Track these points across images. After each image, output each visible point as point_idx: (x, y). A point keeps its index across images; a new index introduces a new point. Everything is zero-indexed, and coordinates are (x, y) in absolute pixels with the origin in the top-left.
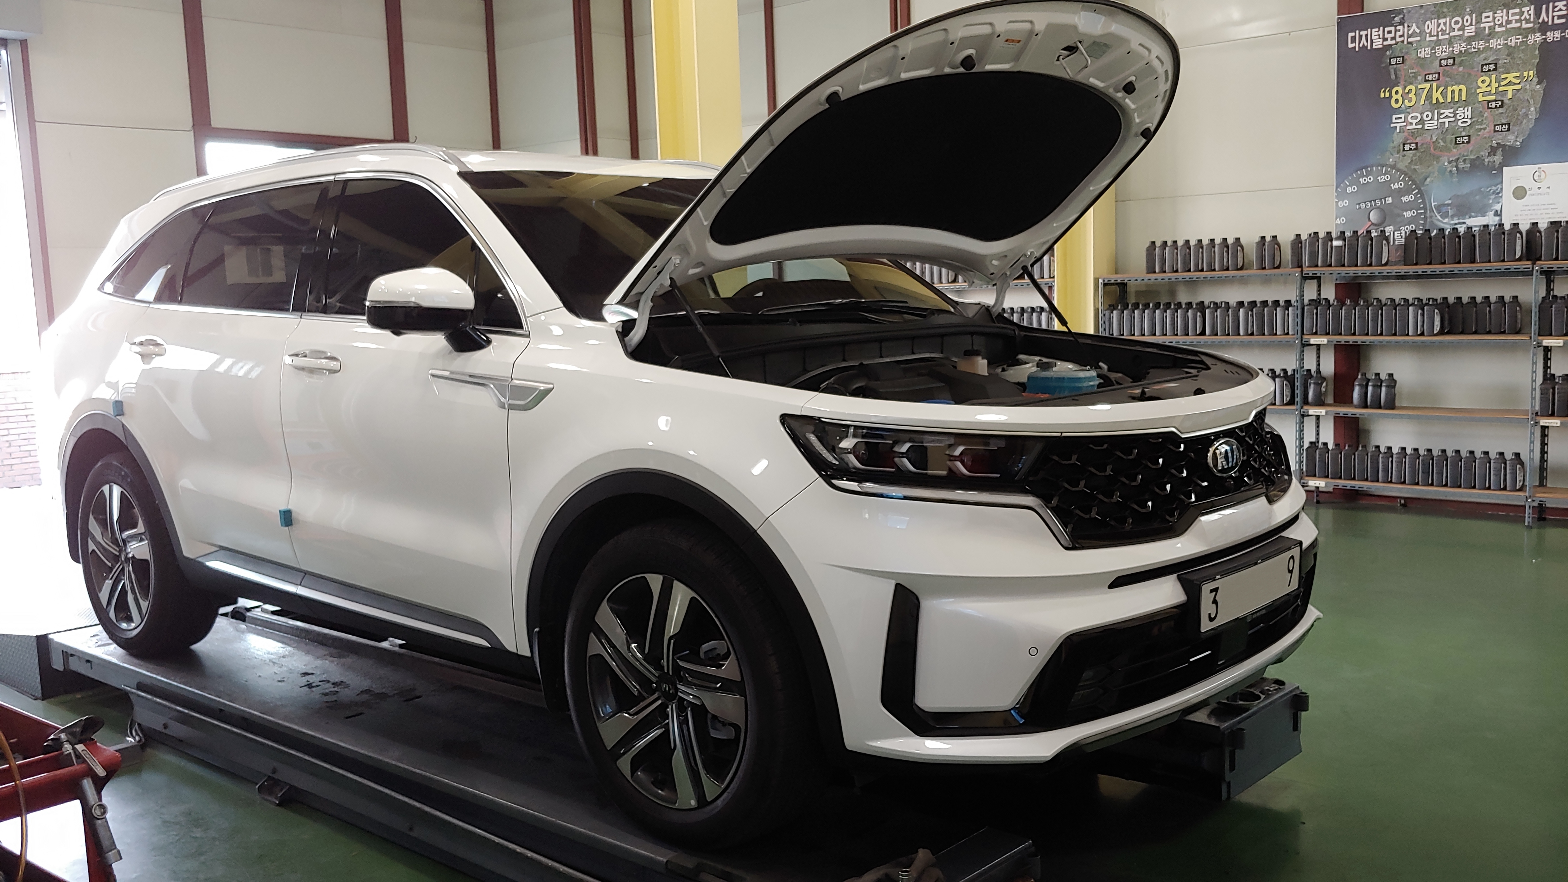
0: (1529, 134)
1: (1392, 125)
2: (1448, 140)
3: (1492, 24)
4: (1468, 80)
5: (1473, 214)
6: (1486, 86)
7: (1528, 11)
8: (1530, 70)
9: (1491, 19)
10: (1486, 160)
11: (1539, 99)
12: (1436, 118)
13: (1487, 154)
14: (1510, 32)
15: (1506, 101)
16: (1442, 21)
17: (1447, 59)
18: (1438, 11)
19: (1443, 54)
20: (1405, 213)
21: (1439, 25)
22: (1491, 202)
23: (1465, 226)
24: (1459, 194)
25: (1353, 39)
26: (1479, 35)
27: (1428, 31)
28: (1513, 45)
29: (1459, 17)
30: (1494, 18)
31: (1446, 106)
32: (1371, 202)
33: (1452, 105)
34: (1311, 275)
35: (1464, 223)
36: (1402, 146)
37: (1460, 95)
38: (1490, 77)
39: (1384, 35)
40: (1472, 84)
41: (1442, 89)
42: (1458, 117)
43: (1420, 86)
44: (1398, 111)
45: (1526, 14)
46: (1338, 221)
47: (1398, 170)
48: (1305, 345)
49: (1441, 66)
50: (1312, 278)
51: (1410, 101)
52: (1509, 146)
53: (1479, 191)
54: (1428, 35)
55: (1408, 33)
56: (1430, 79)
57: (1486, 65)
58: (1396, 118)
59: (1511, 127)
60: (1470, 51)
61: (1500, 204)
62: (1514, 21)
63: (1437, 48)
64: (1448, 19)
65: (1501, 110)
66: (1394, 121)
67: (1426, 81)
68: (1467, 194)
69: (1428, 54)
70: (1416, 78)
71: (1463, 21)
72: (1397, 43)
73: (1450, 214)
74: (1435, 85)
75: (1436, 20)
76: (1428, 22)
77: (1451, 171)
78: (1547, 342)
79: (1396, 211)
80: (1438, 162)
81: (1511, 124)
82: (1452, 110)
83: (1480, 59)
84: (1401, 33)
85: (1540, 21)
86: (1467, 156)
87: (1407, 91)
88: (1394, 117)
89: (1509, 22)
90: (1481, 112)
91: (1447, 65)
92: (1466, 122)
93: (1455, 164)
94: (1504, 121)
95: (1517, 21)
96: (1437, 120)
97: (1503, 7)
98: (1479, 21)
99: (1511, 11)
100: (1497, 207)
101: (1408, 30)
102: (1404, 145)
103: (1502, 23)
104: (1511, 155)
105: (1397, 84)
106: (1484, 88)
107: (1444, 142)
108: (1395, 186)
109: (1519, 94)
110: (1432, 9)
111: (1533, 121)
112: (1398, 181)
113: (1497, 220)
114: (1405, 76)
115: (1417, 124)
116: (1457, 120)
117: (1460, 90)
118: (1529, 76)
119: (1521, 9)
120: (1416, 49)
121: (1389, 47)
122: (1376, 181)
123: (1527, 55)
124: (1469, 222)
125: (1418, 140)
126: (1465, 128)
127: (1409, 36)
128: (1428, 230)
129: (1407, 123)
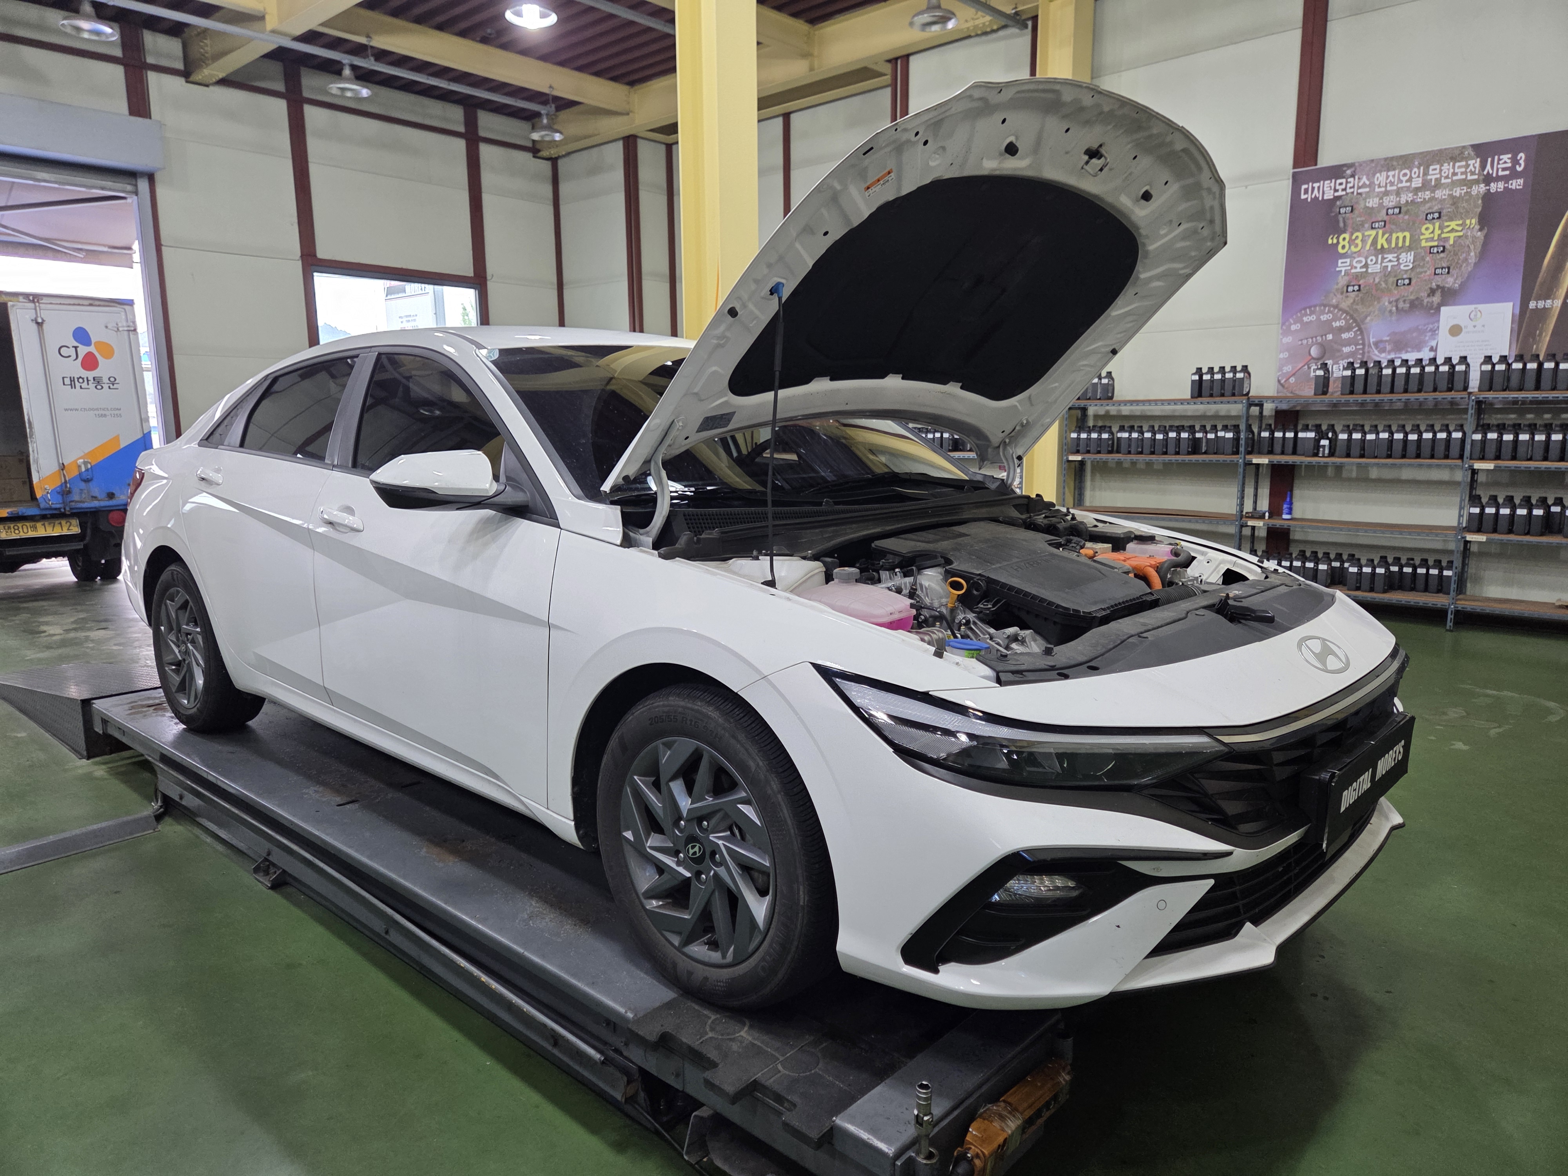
0: (1468, 278)
1: (1337, 270)
2: (1390, 282)
3: (1438, 176)
4: (1413, 227)
5: (1409, 349)
6: (1429, 233)
7: (1474, 164)
8: (1472, 218)
9: (1438, 171)
10: (1426, 301)
11: (1479, 245)
12: (1379, 261)
13: (1426, 295)
14: (1454, 184)
15: (1447, 246)
16: (1391, 173)
17: (1394, 208)
18: (1388, 164)
19: (1391, 203)
20: (1344, 349)
21: (1388, 177)
22: (1427, 338)
23: (1402, 360)
24: (1397, 331)
25: (1306, 190)
26: (1425, 186)
27: (1377, 183)
28: (1458, 195)
29: (1408, 169)
30: (1441, 170)
31: (1390, 251)
32: (1312, 338)
33: (1396, 250)
34: (1257, 402)
35: (1401, 358)
36: (1345, 288)
37: (1404, 241)
38: (1434, 224)
39: (1335, 187)
40: (1415, 231)
41: (1386, 236)
42: (1401, 261)
43: (1366, 233)
44: (1344, 256)
45: (1471, 167)
46: (1281, 356)
47: (1340, 310)
48: (1249, 463)
49: (1387, 214)
50: (1256, 405)
51: (1357, 246)
52: (1448, 288)
53: (1417, 329)
54: (1377, 187)
55: (1358, 185)
56: (1377, 226)
57: (1430, 213)
58: (1342, 263)
59: (1451, 271)
60: (1416, 201)
61: (1436, 341)
62: (1459, 174)
63: (1385, 198)
64: (1397, 171)
65: (1442, 255)
66: (1340, 265)
67: (1372, 228)
68: (1404, 331)
69: (1376, 204)
70: (1363, 226)
71: (1411, 174)
72: (1347, 194)
73: (1387, 349)
74: (1381, 232)
75: (1385, 173)
76: (1378, 175)
77: (1390, 311)
78: (1477, 465)
79: (1335, 346)
80: (1379, 302)
81: (1452, 268)
82: (1396, 255)
83: (1425, 208)
84: (1351, 185)
85: (1485, 173)
86: (1407, 297)
87: (1354, 237)
88: (1340, 261)
89: (1454, 174)
90: (1423, 256)
91: (1393, 214)
92: (1408, 266)
93: (1394, 304)
94: (1444, 265)
95: (1462, 173)
96: (1381, 264)
97: (1450, 161)
98: (1426, 173)
99: (1457, 164)
100: (1433, 344)
101: (1359, 182)
103: (1448, 175)
104: (1449, 296)
105: (1344, 232)
106: (1427, 235)
107: (1386, 284)
108: (1336, 324)
109: (1460, 241)
110: (1382, 162)
111: (1472, 265)
112: (1340, 319)
113: (1432, 355)
114: (1353, 224)
115: (1361, 268)
116: (1399, 264)
117: (1405, 237)
118: (1471, 224)
119: (1467, 162)
120: (1365, 199)
121: (1339, 197)
122: (1318, 319)
123: (1470, 204)
124: (1405, 357)
125: (1361, 282)
126: (1407, 271)
127: (1359, 188)
128: (1366, 362)
129: (1352, 267)
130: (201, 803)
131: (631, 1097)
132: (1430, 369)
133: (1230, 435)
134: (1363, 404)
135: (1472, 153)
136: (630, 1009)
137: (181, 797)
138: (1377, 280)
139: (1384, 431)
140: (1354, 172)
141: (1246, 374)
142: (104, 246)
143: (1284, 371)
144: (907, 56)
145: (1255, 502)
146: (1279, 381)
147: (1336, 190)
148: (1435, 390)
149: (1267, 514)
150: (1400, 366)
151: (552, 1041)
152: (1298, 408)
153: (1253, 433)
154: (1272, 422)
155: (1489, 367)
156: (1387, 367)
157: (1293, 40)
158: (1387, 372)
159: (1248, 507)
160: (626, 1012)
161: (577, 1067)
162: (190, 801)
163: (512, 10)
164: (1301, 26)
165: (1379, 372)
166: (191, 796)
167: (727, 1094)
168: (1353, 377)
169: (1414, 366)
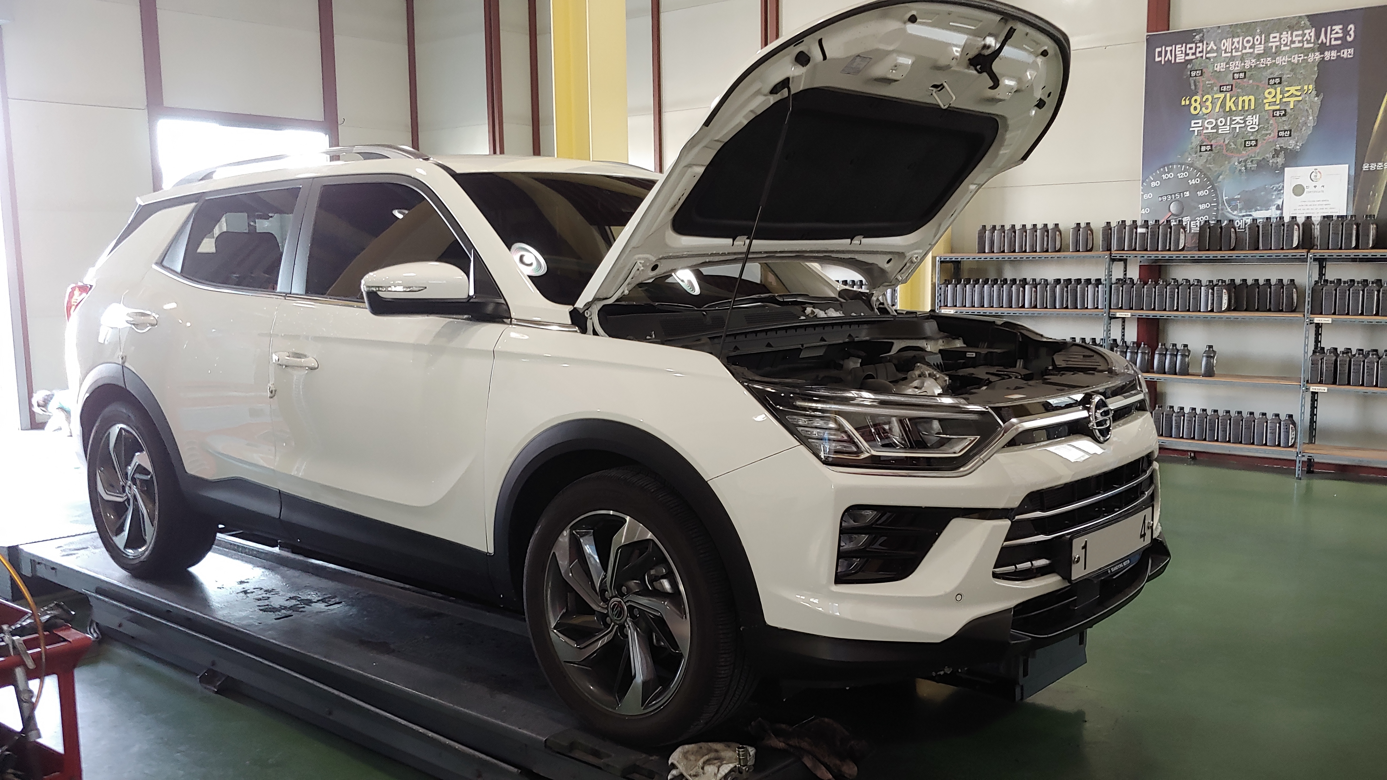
0: (1308, 141)
1: (1191, 129)
2: (1239, 144)
3: (1278, 43)
4: (1257, 92)
5: (1258, 208)
6: (1271, 96)
7: (1309, 33)
8: (1309, 84)
9: (1277, 39)
10: (1271, 161)
11: (1317, 110)
12: (1228, 124)
13: (1272, 156)
14: (1293, 51)
15: (1288, 110)
16: (1236, 40)
17: (1240, 73)
18: (1234, 31)
19: (1236, 68)
20: (1200, 206)
21: (1233, 43)
22: (1274, 197)
23: (1251, 218)
24: (1247, 190)
25: (1160, 53)
26: (1267, 52)
28: (1296, 61)
29: (1251, 36)
30: (1280, 38)
31: (1237, 113)
32: (1171, 195)
33: (1242, 112)
34: (1119, 257)
35: (1250, 215)
36: (1199, 147)
37: (1249, 105)
38: (1275, 89)
39: (1186, 51)
40: (1259, 95)
41: (1234, 99)
42: (1247, 123)
43: (1216, 96)
44: (1196, 117)
45: (1307, 36)
46: (1143, 212)
47: (1195, 168)
48: (1112, 318)
49: (1234, 78)
50: (1120, 260)
51: (1207, 108)
52: (1291, 150)
53: (1265, 189)
54: (1223, 52)
55: (1206, 50)
56: (1224, 90)
57: (1272, 78)
58: (1195, 123)
59: (1292, 133)
60: (1259, 66)
61: (1282, 200)
62: (1297, 42)
63: (1231, 63)
64: (1241, 38)
65: (1284, 118)
66: (1193, 125)
67: (1221, 91)
68: (1254, 190)
69: (1223, 68)
70: (1212, 89)
71: (1254, 41)
72: (1197, 58)
73: (1239, 208)
74: (1228, 95)
75: (1230, 39)
76: (1224, 41)
77: (1240, 170)
78: (1319, 320)
79: (1193, 204)
80: (1229, 162)
81: (1293, 130)
82: (1242, 118)
83: (1267, 74)
84: (1200, 49)
85: (1320, 42)
86: (1255, 157)
87: (1204, 100)
88: (1193, 122)
90: (1267, 119)
91: (1239, 78)
92: (1254, 128)
93: (1244, 164)
94: (1286, 128)
95: (1299, 42)
96: (1230, 125)
97: (1287, 30)
98: (1267, 41)
99: (1295, 33)
100: (1280, 202)
101: (1207, 48)
102: (1201, 146)
103: (1287, 43)
104: (1293, 158)
105: (1196, 94)
106: (1270, 99)
107: (1235, 145)
108: (1192, 182)
109: (1300, 105)
110: (1228, 29)
111: (1311, 128)
112: (1195, 178)
113: (1279, 214)
114: (1203, 86)
115: (1212, 128)
116: (1246, 126)
117: (1250, 100)
118: (1308, 90)
119: (1303, 31)
120: (1213, 63)
121: (1190, 61)
122: (1176, 177)
123: (1307, 71)
124: (1254, 215)
125: (1212, 143)
126: (1253, 133)
127: (1207, 53)
128: (1219, 220)
129: (1204, 128)
135: (1307, 24)
137: (120, 624)
162: (129, 626)
166: (131, 621)
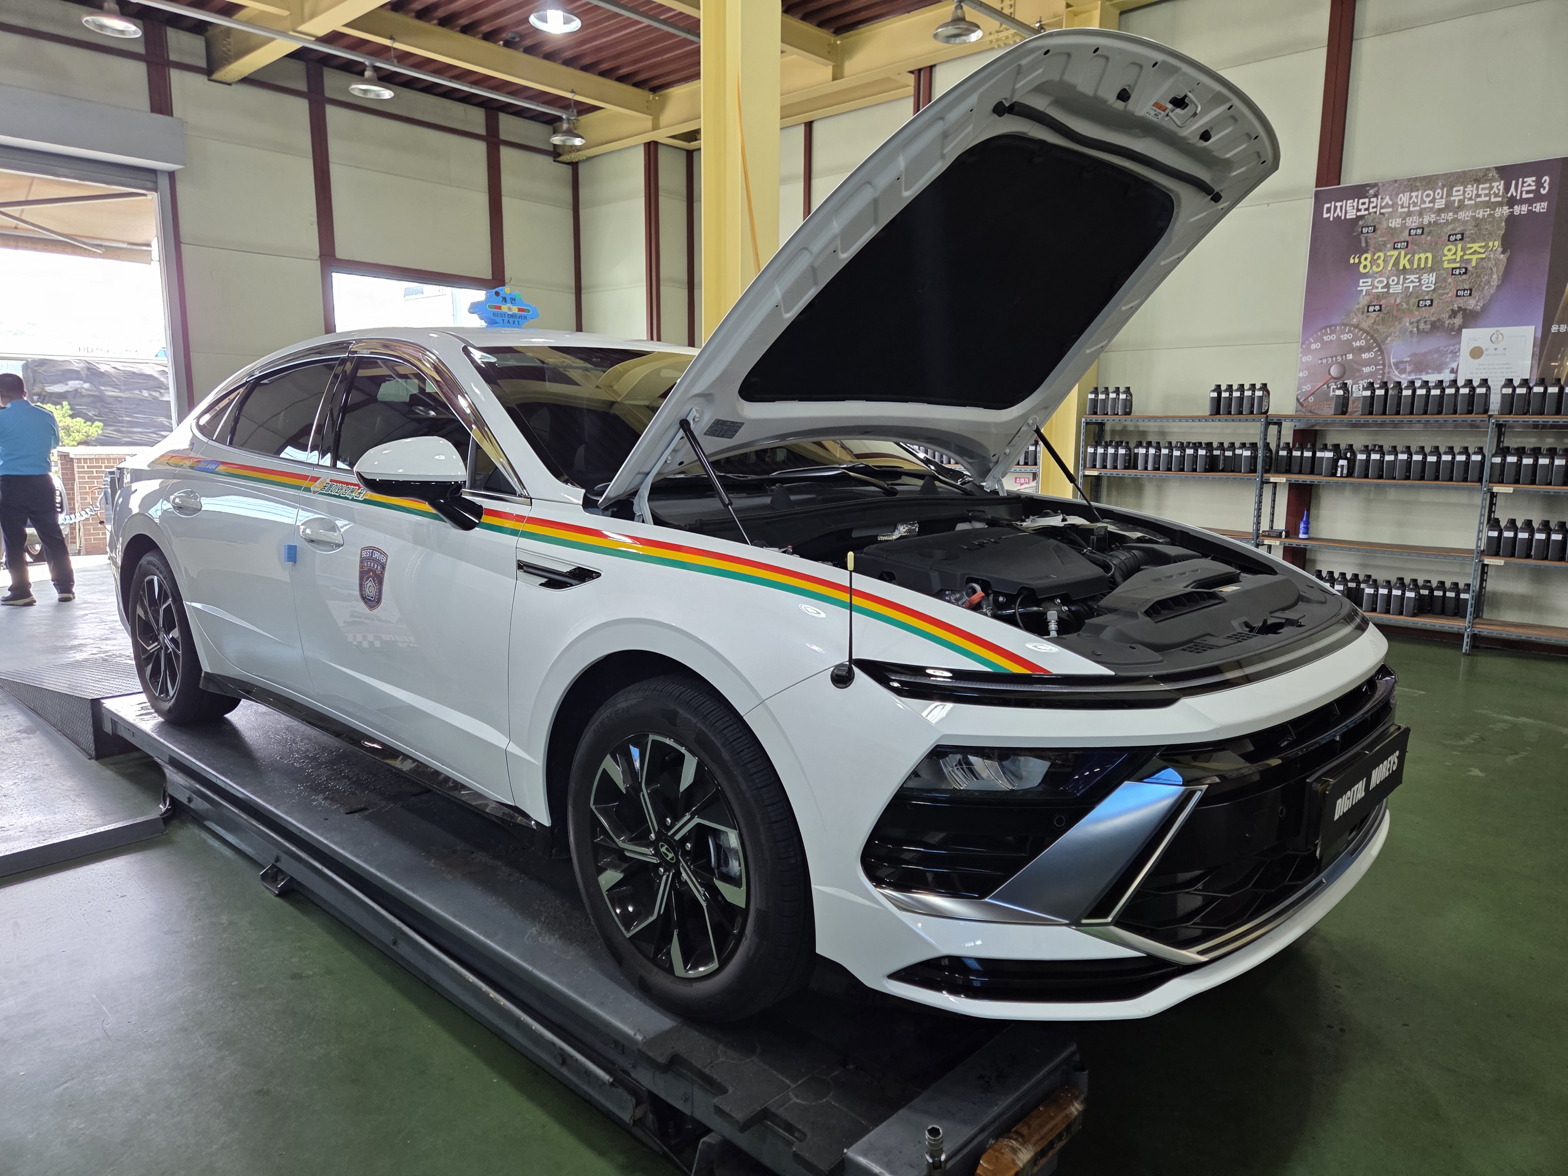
0: (1490, 300)
1: (1359, 289)
2: (1411, 303)
3: (1462, 197)
4: (1435, 248)
5: (1430, 371)
6: (1451, 255)
7: (1497, 186)
8: (1495, 240)
9: (1461, 193)
10: (1447, 322)
11: (1502, 268)
12: (1401, 282)
13: (1448, 316)
14: (1477, 206)
15: (1470, 268)
16: (1414, 194)
17: (1416, 229)
18: (1412, 184)
19: (1413, 224)
20: (1364, 369)
21: (1411, 198)
22: (1448, 360)
23: (1422, 381)
24: (1418, 352)
25: (1329, 209)
26: (1448, 207)
27: (1400, 203)
28: (1481, 217)
29: (1431, 190)
30: (1464, 192)
31: (1412, 271)
32: (1332, 357)
33: (1418, 271)
34: (1275, 421)
35: (1420, 379)
36: (1366, 308)
37: (1426, 262)
38: (1456, 246)
39: (1358, 206)
40: (1438, 252)
41: (1409, 256)
42: (1423, 282)
43: (1389, 254)
44: (1365, 276)
45: (1495, 189)
46: (1301, 375)
47: (1361, 329)
48: (1264, 482)
49: (1410, 235)
51: (1378, 266)
52: (1470, 310)
53: (1437, 351)
54: (1399, 207)
55: (1381, 205)
56: (1399, 247)
57: (1453, 235)
58: (1363, 283)
59: (1473, 292)
60: (1439, 222)
61: (1457, 363)
62: (1483, 195)
63: (1408, 218)
64: (1420, 192)
65: (1464, 277)
66: (1361, 284)
67: (1395, 248)
68: (1425, 352)
69: (1398, 224)
70: (1386, 246)
71: (1434, 194)
72: (1370, 214)
73: (1407, 370)
74: (1403, 252)
75: (1409, 193)
76: (1401, 195)
77: (1411, 332)
78: (1496, 489)
79: (1356, 366)
80: (1400, 323)
81: (1474, 290)
82: (1417, 276)
83: (1448, 230)
84: (1374, 205)
85: (1509, 195)
86: (1428, 318)
87: (1375, 257)
88: (1361, 281)
89: (1478, 196)
90: (1445, 278)
91: (1416, 235)
92: (1430, 287)
93: (1415, 325)
94: (1467, 288)
95: (1486, 195)
96: (1403, 285)
97: (1473, 182)
98: (1449, 194)
99: (1481, 186)
100: (1454, 365)
101: (1381, 202)
103: (1472, 196)
104: (1471, 318)
105: (1366, 252)
106: (1450, 256)
107: (1408, 305)
108: (1358, 344)
109: (1482, 263)
110: (1406, 183)
111: (1495, 287)
112: (1360, 339)
113: (1452, 377)
114: (1375, 244)
115: (1382, 288)
116: (1421, 285)
117: (1427, 258)
118: (1493, 246)
119: (1491, 184)
120: (1388, 219)
121: (1362, 217)
122: (1339, 339)
123: (1493, 226)
124: (1425, 378)
125: (1381, 303)
126: (1428, 292)
127: (1382, 208)
128: (1385, 384)
129: (1374, 287)
130: (209, 806)
131: (640, 1119)
132: (1450, 391)
133: (1247, 453)
134: (1382, 424)
135: (1497, 176)
136: (639, 1031)
137: (190, 800)
138: (1398, 301)
139: (1403, 452)
140: (1377, 191)
141: (1265, 393)
142: (124, 242)
143: (1303, 390)
144: (931, 68)
145: (1272, 521)
146: (1298, 400)
147: (1359, 210)
148: (1455, 412)
149: (1284, 533)
150: (1421, 387)
151: (560, 1060)
152: (1317, 428)
153: (1270, 451)
154: (1290, 440)
155: (1509, 391)
156: (1407, 388)
157: (1319, 59)
158: (1407, 393)
159: (1265, 526)
160: (635, 1034)
161: (585, 1087)
162: (199, 804)
163: (535, 14)
164: (1326, 44)
165: (1399, 392)
166: (200, 800)
167: (737, 1122)
168: (1372, 397)
169: (1435, 387)
